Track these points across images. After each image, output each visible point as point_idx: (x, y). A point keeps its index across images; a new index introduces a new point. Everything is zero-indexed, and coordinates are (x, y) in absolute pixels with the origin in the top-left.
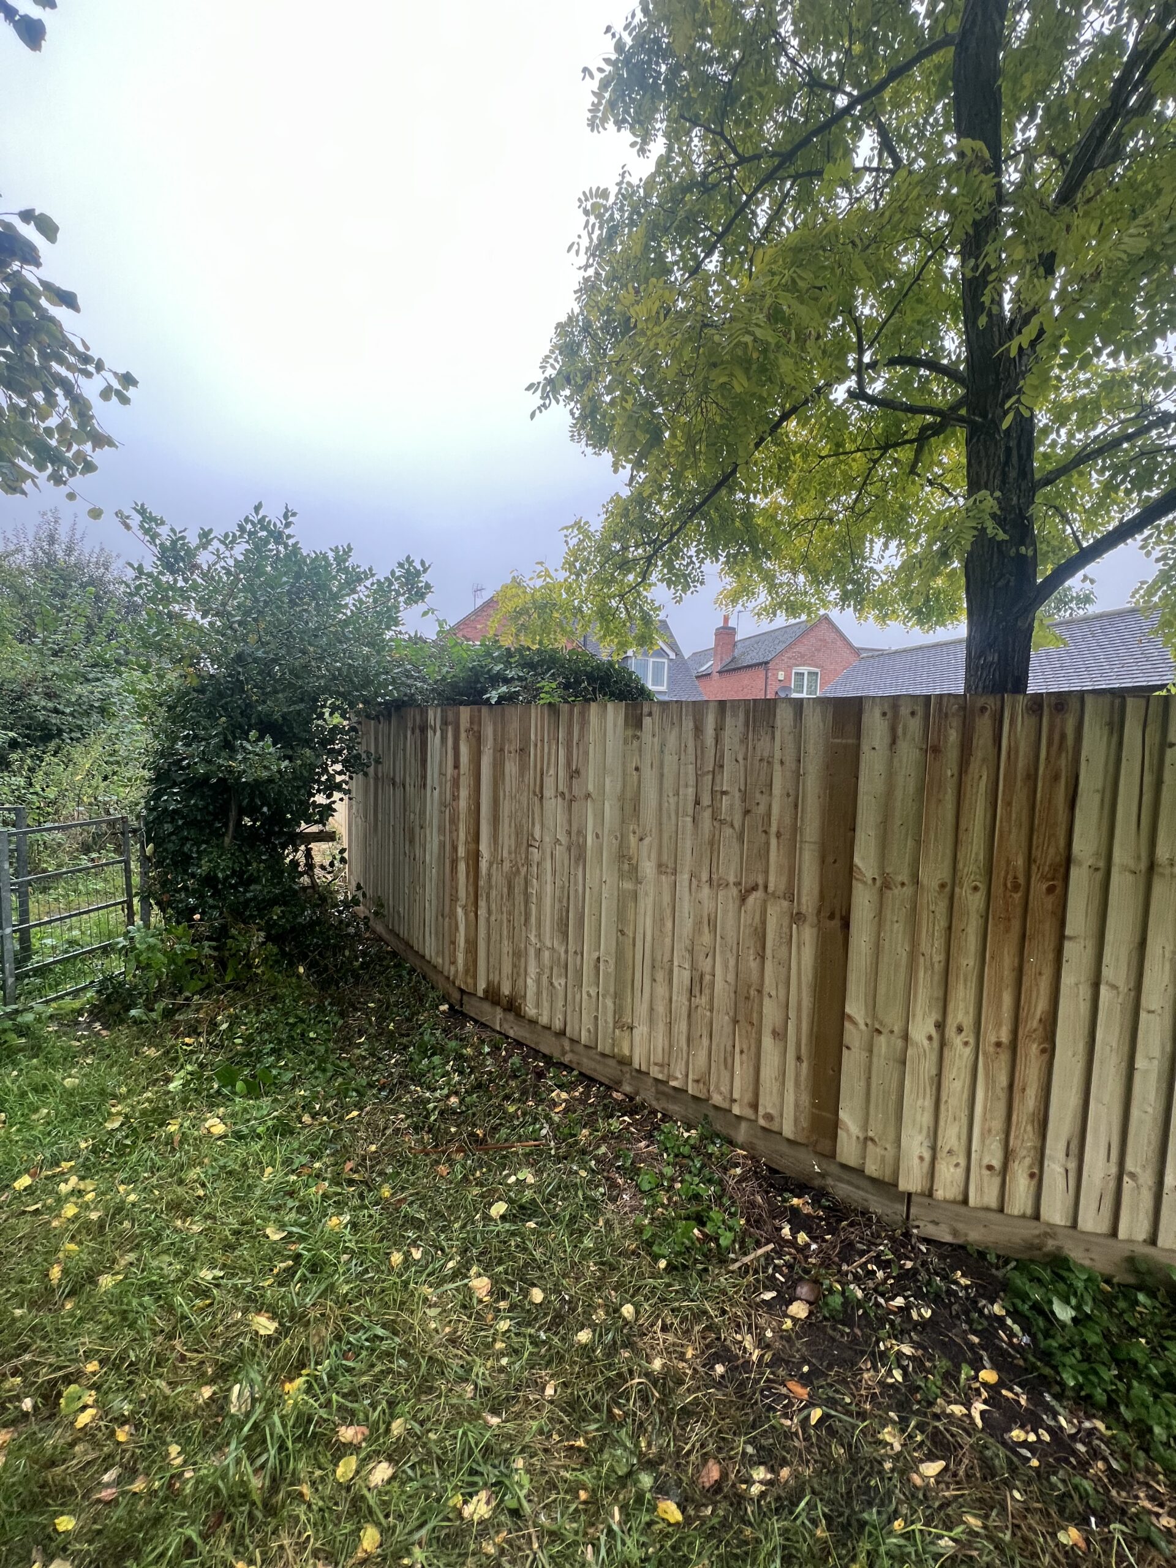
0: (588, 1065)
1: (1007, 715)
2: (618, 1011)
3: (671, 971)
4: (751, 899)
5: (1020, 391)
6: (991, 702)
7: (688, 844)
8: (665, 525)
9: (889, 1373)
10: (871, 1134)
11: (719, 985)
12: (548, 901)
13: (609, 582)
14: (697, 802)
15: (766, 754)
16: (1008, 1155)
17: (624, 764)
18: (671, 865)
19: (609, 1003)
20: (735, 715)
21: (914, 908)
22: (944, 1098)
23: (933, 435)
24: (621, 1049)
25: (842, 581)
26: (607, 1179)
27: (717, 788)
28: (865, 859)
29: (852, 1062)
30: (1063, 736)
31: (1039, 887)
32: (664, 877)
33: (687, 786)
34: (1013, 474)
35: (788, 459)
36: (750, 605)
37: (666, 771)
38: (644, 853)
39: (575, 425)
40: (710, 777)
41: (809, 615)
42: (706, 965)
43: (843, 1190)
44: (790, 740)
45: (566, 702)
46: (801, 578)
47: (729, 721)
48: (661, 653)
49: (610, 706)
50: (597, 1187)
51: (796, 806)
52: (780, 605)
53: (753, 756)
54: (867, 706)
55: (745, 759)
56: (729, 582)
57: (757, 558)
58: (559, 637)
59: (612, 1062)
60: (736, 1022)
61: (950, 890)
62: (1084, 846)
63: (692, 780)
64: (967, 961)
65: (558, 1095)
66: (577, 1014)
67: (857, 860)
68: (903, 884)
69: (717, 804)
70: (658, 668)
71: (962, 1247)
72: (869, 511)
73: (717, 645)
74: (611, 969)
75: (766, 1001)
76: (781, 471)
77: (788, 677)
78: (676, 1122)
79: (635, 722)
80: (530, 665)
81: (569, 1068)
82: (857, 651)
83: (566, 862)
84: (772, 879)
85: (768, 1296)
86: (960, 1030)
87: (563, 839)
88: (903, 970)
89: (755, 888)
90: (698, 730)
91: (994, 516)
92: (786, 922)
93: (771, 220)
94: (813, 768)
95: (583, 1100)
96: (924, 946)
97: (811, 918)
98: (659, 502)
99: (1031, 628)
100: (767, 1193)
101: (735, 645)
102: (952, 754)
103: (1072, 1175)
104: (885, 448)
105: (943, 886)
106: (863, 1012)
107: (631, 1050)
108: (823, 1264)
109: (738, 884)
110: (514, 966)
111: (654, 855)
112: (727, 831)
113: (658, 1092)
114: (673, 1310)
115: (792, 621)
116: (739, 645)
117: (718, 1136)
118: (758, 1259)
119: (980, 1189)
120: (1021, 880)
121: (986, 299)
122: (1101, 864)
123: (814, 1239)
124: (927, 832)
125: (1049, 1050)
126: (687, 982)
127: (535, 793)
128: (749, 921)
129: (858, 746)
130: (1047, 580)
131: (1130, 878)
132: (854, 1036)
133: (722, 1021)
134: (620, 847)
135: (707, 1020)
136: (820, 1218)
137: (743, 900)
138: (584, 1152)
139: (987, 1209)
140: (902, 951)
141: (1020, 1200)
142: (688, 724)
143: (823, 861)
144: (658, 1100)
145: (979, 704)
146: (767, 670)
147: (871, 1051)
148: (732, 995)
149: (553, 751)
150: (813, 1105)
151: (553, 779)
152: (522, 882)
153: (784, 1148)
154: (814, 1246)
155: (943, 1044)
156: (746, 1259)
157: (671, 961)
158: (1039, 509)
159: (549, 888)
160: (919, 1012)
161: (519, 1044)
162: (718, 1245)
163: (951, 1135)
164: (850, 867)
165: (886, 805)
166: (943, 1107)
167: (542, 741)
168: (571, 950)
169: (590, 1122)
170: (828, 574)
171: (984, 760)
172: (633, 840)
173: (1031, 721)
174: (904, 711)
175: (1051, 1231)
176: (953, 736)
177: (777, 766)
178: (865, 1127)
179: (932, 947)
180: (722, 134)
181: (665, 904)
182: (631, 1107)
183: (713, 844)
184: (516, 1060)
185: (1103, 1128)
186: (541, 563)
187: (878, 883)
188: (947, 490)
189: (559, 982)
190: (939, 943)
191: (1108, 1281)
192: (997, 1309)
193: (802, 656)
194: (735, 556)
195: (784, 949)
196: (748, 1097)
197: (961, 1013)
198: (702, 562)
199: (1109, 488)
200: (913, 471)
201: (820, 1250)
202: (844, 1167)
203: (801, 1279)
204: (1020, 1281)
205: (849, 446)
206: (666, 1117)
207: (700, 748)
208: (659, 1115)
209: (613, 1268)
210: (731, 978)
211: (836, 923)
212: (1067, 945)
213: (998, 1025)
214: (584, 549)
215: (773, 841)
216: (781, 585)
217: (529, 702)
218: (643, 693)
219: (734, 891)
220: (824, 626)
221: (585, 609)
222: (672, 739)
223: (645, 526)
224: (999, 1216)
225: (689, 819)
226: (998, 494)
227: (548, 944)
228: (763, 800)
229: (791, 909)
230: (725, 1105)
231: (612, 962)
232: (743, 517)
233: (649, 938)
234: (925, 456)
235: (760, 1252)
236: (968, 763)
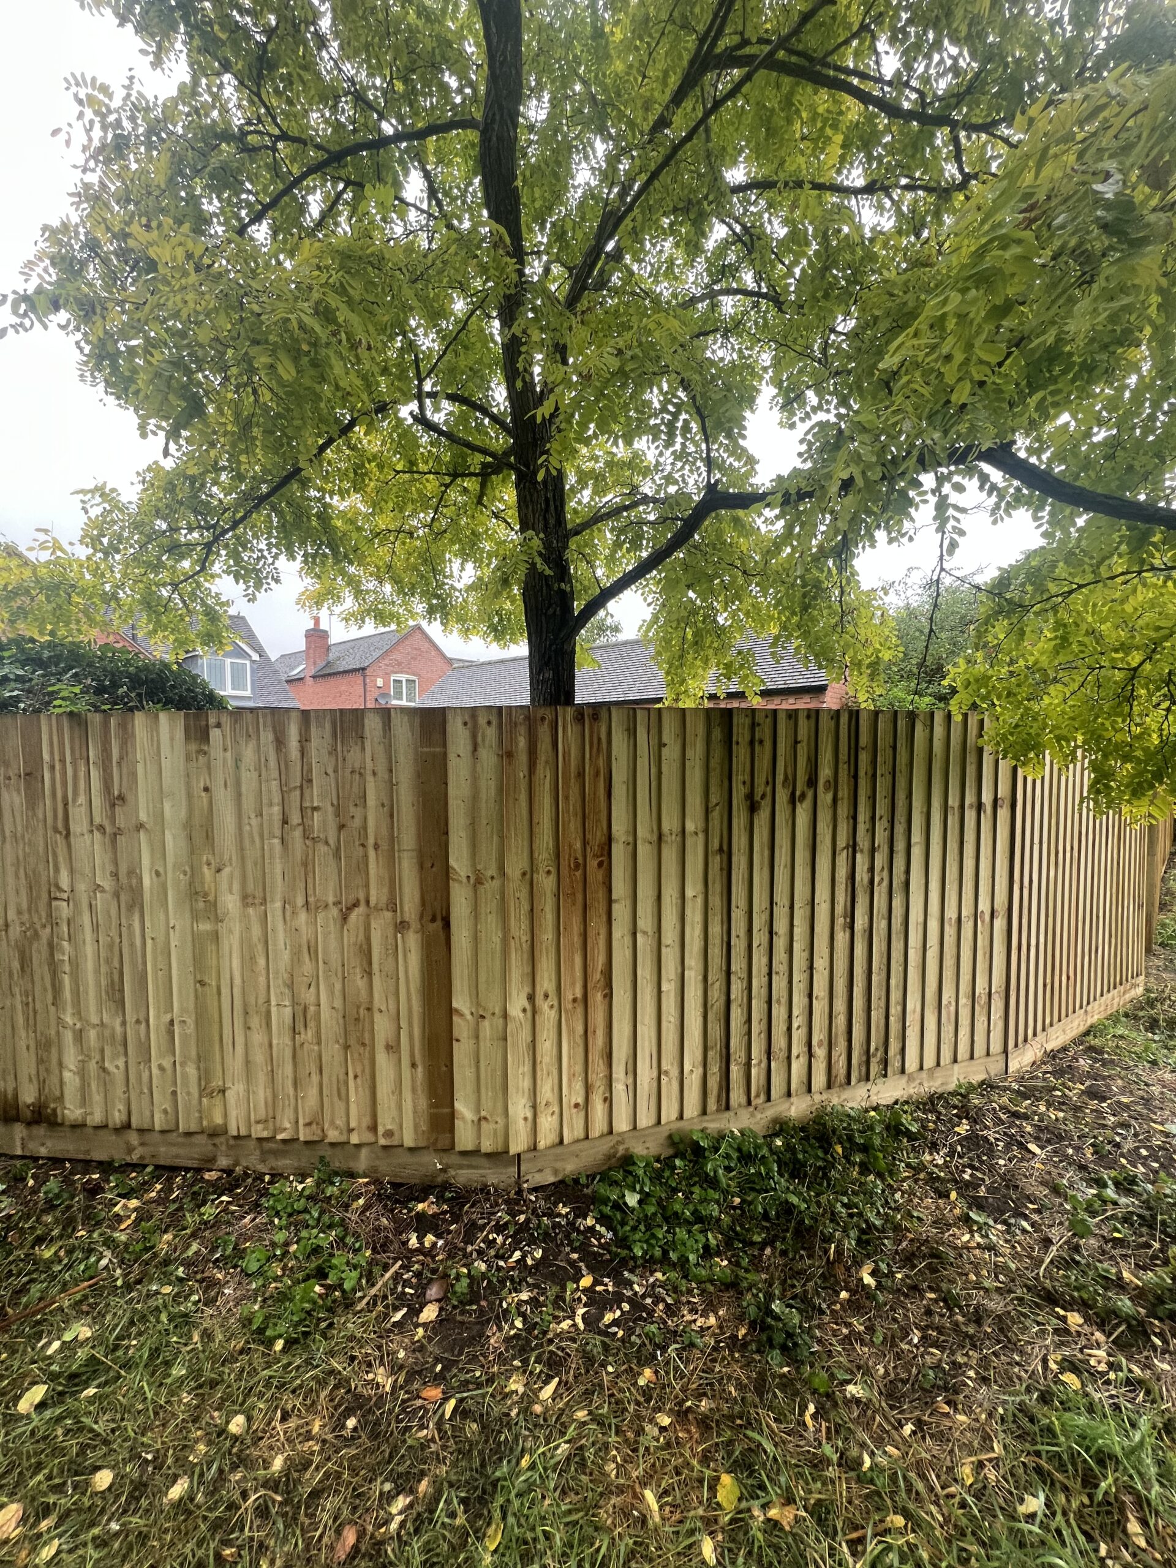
0: (167, 1154)
1: (560, 723)
2: (205, 1076)
3: (268, 1014)
4: (354, 916)
5: (547, 452)
6: (548, 713)
7: (278, 870)
8: (226, 510)
9: (512, 1326)
10: (483, 1114)
11: (325, 1013)
12: (90, 965)
13: (157, 567)
14: (285, 822)
15: (357, 765)
16: (588, 1089)
17: (188, 785)
18: (259, 894)
19: (191, 1070)
20: (321, 725)
21: (503, 898)
22: (538, 1059)
23: (493, 473)
24: (211, 1120)
25: (428, 595)
26: (201, 1281)
27: (307, 804)
28: (459, 861)
29: (462, 1053)
30: (599, 739)
31: (593, 863)
32: (251, 911)
33: (271, 805)
34: (552, 521)
35: (363, 466)
36: (338, 609)
37: (244, 789)
38: (224, 886)
39: (85, 363)
40: (298, 792)
41: (398, 624)
42: (309, 997)
43: (463, 1176)
44: (380, 750)
45: (97, 709)
46: (388, 588)
47: (314, 731)
48: (240, 653)
49: (163, 717)
50: (187, 1297)
51: (392, 816)
52: (368, 611)
53: (344, 768)
54: (450, 716)
55: (336, 771)
56: (308, 583)
57: (337, 562)
58: (85, 628)
59: (201, 1139)
60: (347, 1047)
61: (529, 876)
62: (619, 828)
63: (277, 799)
64: (547, 936)
65: (125, 1206)
66: (146, 1098)
67: (452, 862)
68: (492, 878)
69: (308, 822)
70: (237, 671)
71: (562, 1182)
72: (445, 531)
73: (308, 648)
74: (191, 1029)
75: (377, 1017)
76: (357, 477)
77: (386, 683)
78: (287, 1178)
79: (199, 734)
80: (37, 662)
81: (139, 1167)
82: (449, 661)
83: (114, 912)
84: (373, 892)
85: (398, 1316)
86: (546, 996)
87: (107, 883)
88: (498, 955)
89: (356, 905)
90: (280, 742)
91: (540, 554)
92: (390, 931)
93: (324, 215)
94: (405, 775)
95: (162, 1201)
96: (514, 931)
97: (415, 924)
98: (215, 482)
99: (573, 652)
100: (392, 1210)
101: (328, 649)
102: (522, 758)
103: (631, 1088)
104: (455, 475)
105: (524, 874)
106: (468, 1004)
107: (225, 1115)
108: (451, 1256)
109: (337, 903)
110: (40, 1061)
111: (236, 887)
112: (322, 849)
113: (263, 1152)
114: (294, 1392)
115: (382, 629)
116: (333, 649)
117: (336, 1174)
118: (385, 1285)
119: (571, 1127)
120: (580, 861)
121: (520, 365)
122: (631, 839)
123: (439, 1236)
124: (509, 830)
125: (609, 996)
126: (288, 1020)
127: (56, 830)
128: (353, 940)
129: (445, 755)
130: (582, 612)
131: (648, 847)
132: (462, 1028)
133: (332, 1052)
134: (191, 883)
135: (314, 1055)
136: (444, 1213)
137: (345, 918)
138: (166, 1262)
139: (578, 1141)
140: (496, 940)
141: (599, 1126)
142: (267, 737)
143: (421, 866)
144: (263, 1161)
145: (539, 716)
146: (365, 677)
147: (477, 1037)
148: (341, 1021)
149: (82, 774)
150: (432, 1106)
151: (83, 810)
152: (45, 949)
153: (407, 1159)
154: (440, 1243)
155: (534, 1012)
156: (373, 1291)
157: (268, 1001)
158: (571, 554)
159: (89, 949)
160: (514, 993)
161: (56, 1162)
162: (343, 1291)
163: (546, 1092)
164: (447, 868)
165: (473, 807)
166: (538, 1067)
167: (63, 761)
168: (130, 1018)
169: (175, 1222)
170: (413, 587)
171: (547, 762)
172: (207, 872)
173: (577, 728)
174: (482, 721)
175: (622, 1138)
176: (522, 742)
177: (370, 778)
178: (478, 1110)
179: (519, 929)
180: (259, 95)
181: (255, 939)
182: (230, 1182)
183: (306, 863)
184: (53, 1184)
185: (647, 1044)
186: (46, 531)
187: (472, 880)
188: (509, 524)
189: (115, 1065)
190: (525, 925)
191: (658, 1160)
192: (590, 1222)
193: (399, 664)
194: (314, 556)
195: (391, 959)
196: (366, 1121)
197: (546, 983)
198: (276, 557)
199: (618, 545)
200: (480, 502)
201: (446, 1244)
202: (464, 1153)
203: (430, 1281)
204: (604, 1190)
205: (422, 467)
206: (276, 1176)
207: (284, 765)
208: (267, 1178)
209: (213, 1384)
210: (338, 1003)
211: (439, 924)
212: (615, 907)
213: (573, 984)
214: (114, 522)
215: (372, 853)
216: (368, 592)
217: (38, 711)
218: (213, 701)
219: (334, 912)
220: (418, 635)
221: (121, 594)
222: (249, 754)
223: (201, 508)
224: (586, 1143)
225: (276, 841)
226: (542, 535)
227: (94, 1019)
228: (357, 812)
229: (394, 918)
230: (343, 1139)
231: (191, 1022)
232: (319, 516)
233: (237, 981)
234: (488, 491)
235: (388, 1275)
236: (535, 764)
